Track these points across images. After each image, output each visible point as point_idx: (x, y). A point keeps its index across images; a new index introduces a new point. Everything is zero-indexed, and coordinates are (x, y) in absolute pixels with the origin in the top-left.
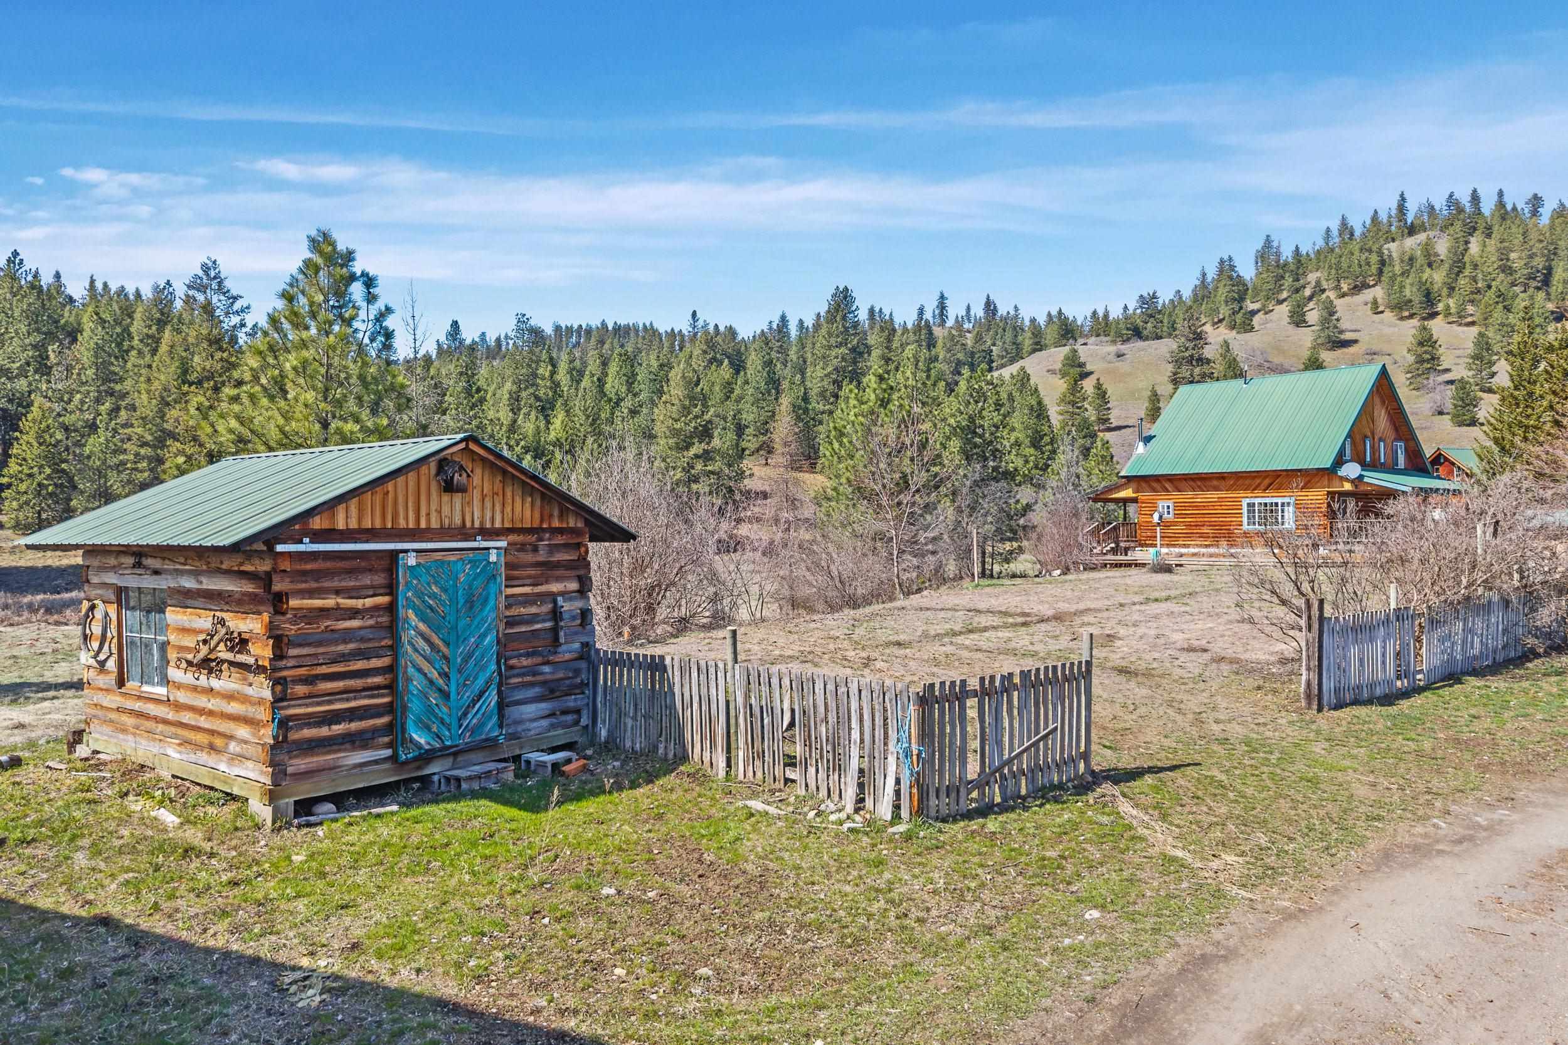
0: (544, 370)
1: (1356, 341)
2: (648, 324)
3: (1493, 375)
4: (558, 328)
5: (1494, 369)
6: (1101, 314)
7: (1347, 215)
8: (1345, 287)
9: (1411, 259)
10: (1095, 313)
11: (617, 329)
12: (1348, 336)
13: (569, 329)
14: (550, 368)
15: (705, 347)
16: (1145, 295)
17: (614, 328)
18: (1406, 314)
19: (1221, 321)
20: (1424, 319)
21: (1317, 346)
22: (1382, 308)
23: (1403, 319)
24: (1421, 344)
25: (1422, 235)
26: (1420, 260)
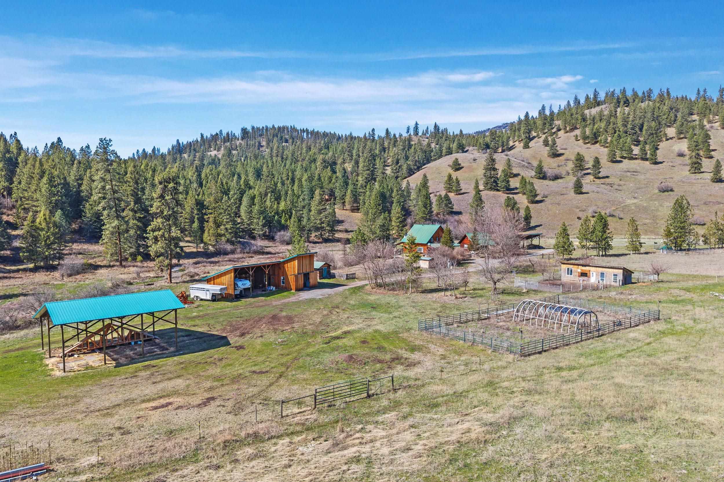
1: (563, 154)
3: (600, 172)
4: (253, 128)
5: (600, 170)
7: (578, 95)
8: (568, 129)
9: (594, 118)
12: (561, 152)
13: (258, 129)
18: (587, 141)
19: (522, 140)
20: (593, 144)
21: (549, 156)
22: (579, 138)
23: (585, 143)
24: (577, 160)
25: (601, 107)
26: (598, 118)
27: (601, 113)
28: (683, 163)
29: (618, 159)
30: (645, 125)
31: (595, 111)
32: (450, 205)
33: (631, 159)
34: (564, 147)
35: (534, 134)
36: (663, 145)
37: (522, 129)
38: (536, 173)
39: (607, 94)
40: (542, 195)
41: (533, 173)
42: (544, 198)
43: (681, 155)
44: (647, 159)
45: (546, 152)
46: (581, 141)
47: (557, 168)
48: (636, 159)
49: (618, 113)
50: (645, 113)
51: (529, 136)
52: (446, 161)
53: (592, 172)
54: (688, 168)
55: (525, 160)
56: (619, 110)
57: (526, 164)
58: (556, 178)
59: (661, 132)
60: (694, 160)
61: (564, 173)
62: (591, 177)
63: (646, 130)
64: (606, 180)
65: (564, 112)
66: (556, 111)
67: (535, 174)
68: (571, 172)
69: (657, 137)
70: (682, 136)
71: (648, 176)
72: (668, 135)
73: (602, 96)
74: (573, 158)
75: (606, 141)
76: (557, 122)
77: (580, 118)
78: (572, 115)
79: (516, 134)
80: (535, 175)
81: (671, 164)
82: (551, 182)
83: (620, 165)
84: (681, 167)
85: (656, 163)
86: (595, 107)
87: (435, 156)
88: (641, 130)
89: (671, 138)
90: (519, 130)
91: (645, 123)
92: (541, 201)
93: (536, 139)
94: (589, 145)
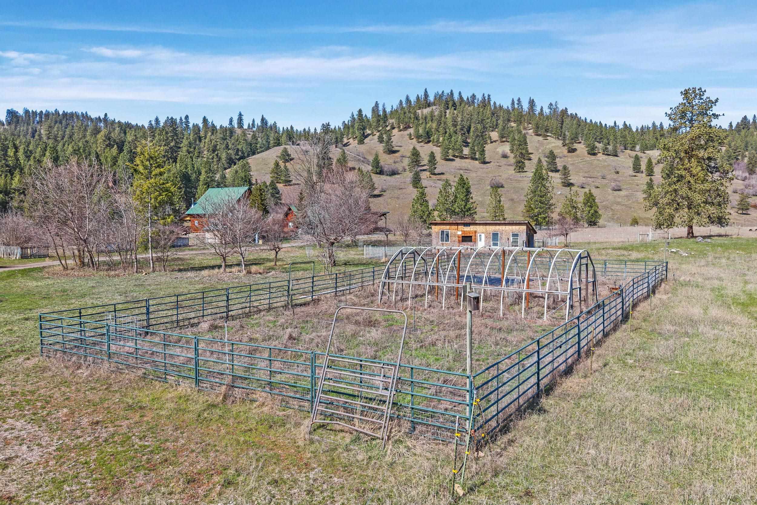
0: (11, 152)
1: (398, 151)
2: (84, 113)
4: (26, 111)
5: (436, 166)
6: (307, 129)
7: (409, 95)
8: (402, 127)
9: (426, 118)
10: (305, 130)
11: (65, 114)
12: (396, 148)
14: (14, 150)
15: (104, 139)
16: (325, 124)
17: (63, 114)
18: (421, 140)
19: (356, 137)
20: (426, 143)
21: (384, 152)
22: (412, 137)
23: (419, 142)
24: (413, 155)
25: (431, 108)
26: (429, 118)
27: (432, 113)
28: (509, 164)
29: (451, 157)
30: (472, 127)
31: (426, 111)
32: (277, 195)
33: (462, 158)
34: (399, 144)
35: (368, 132)
36: (488, 147)
37: (356, 126)
38: (373, 167)
39: (435, 97)
40: (380, 189)
41: (370, 168)
42: (383, 193)
43: (505, 156)
44: (476, 159)
45: (382, 149)
46: (415, 140)
47: (393, 164)
48: (467, 158)
49: (447, 114)
50: (471, 116)
51: (364, 133)
52: (274, 153)
53: (428, 167)
54: (514, 167)
55: (361, 154)
56: (448, 111)
57: (362, 159)
58: (393, 173)
59: (486, 135)
60: (519, 159)
61: (400, 169)
62: (428, 173)
63: (474, 132)
64: (442, 176)
65: (396, 111)
66: (388, 110)
67: (371, 168)
68: (407, 168)
69: (483, 139)
70: (504, 139)
71: (479, 174)
72: (492, 138)
73: (431, 98)
74: (409, 154)
75: (438, 140)
76: (391, 121)
77: (412, 116)
78: (405, 113)
79: (351, 130)
80: (372, 170)
81: (498, 164)
82: (388, 178)
83: (453, 163)
84: (506, 167)
85: (485, 163)
86: (426, 108)
87: (262, 148)
88: (469, 131)
89: (495, 141)
90: (353, 126)
91: (472, 124)
92: (379, 196)
93: (371, 137)
94: (422, 144)
